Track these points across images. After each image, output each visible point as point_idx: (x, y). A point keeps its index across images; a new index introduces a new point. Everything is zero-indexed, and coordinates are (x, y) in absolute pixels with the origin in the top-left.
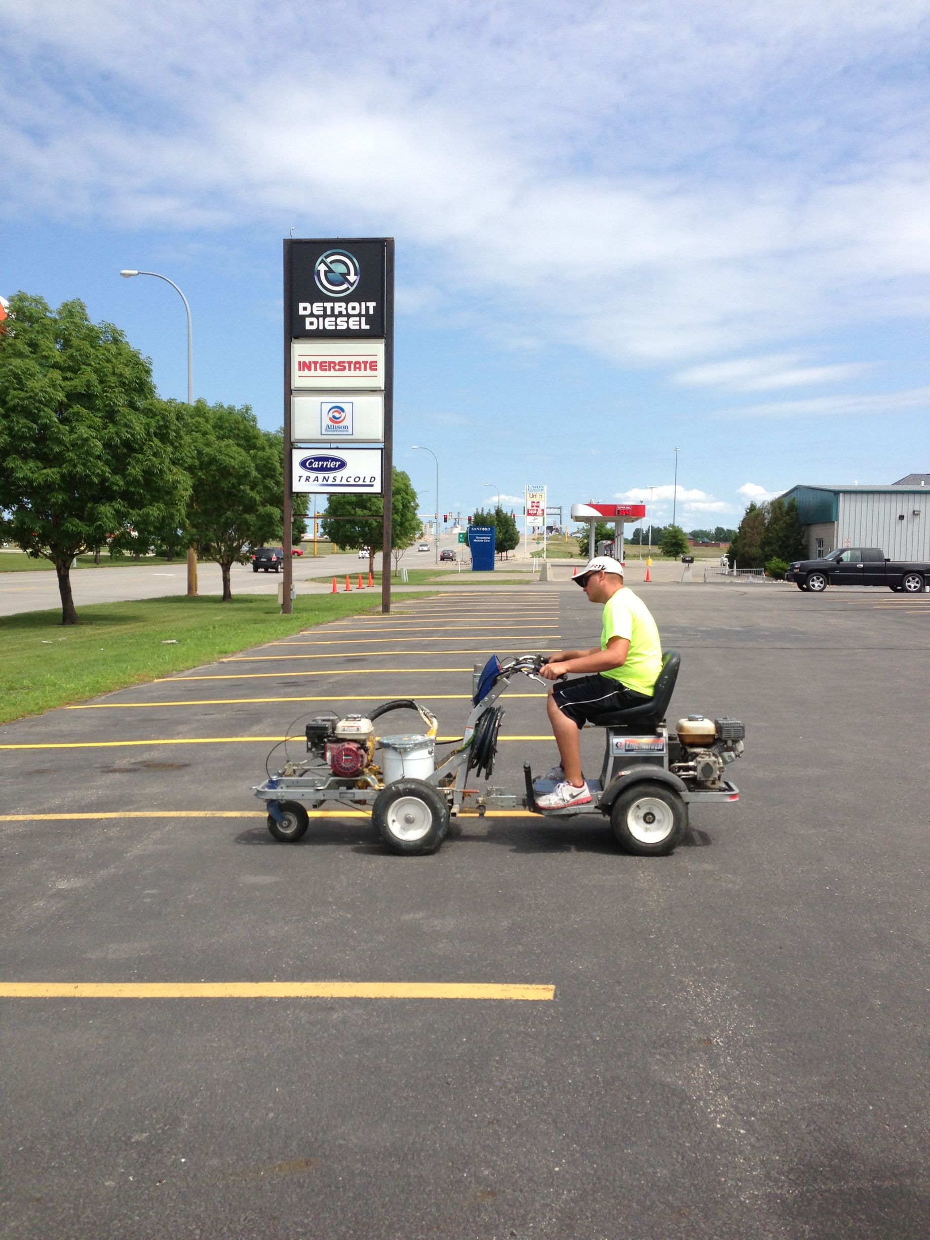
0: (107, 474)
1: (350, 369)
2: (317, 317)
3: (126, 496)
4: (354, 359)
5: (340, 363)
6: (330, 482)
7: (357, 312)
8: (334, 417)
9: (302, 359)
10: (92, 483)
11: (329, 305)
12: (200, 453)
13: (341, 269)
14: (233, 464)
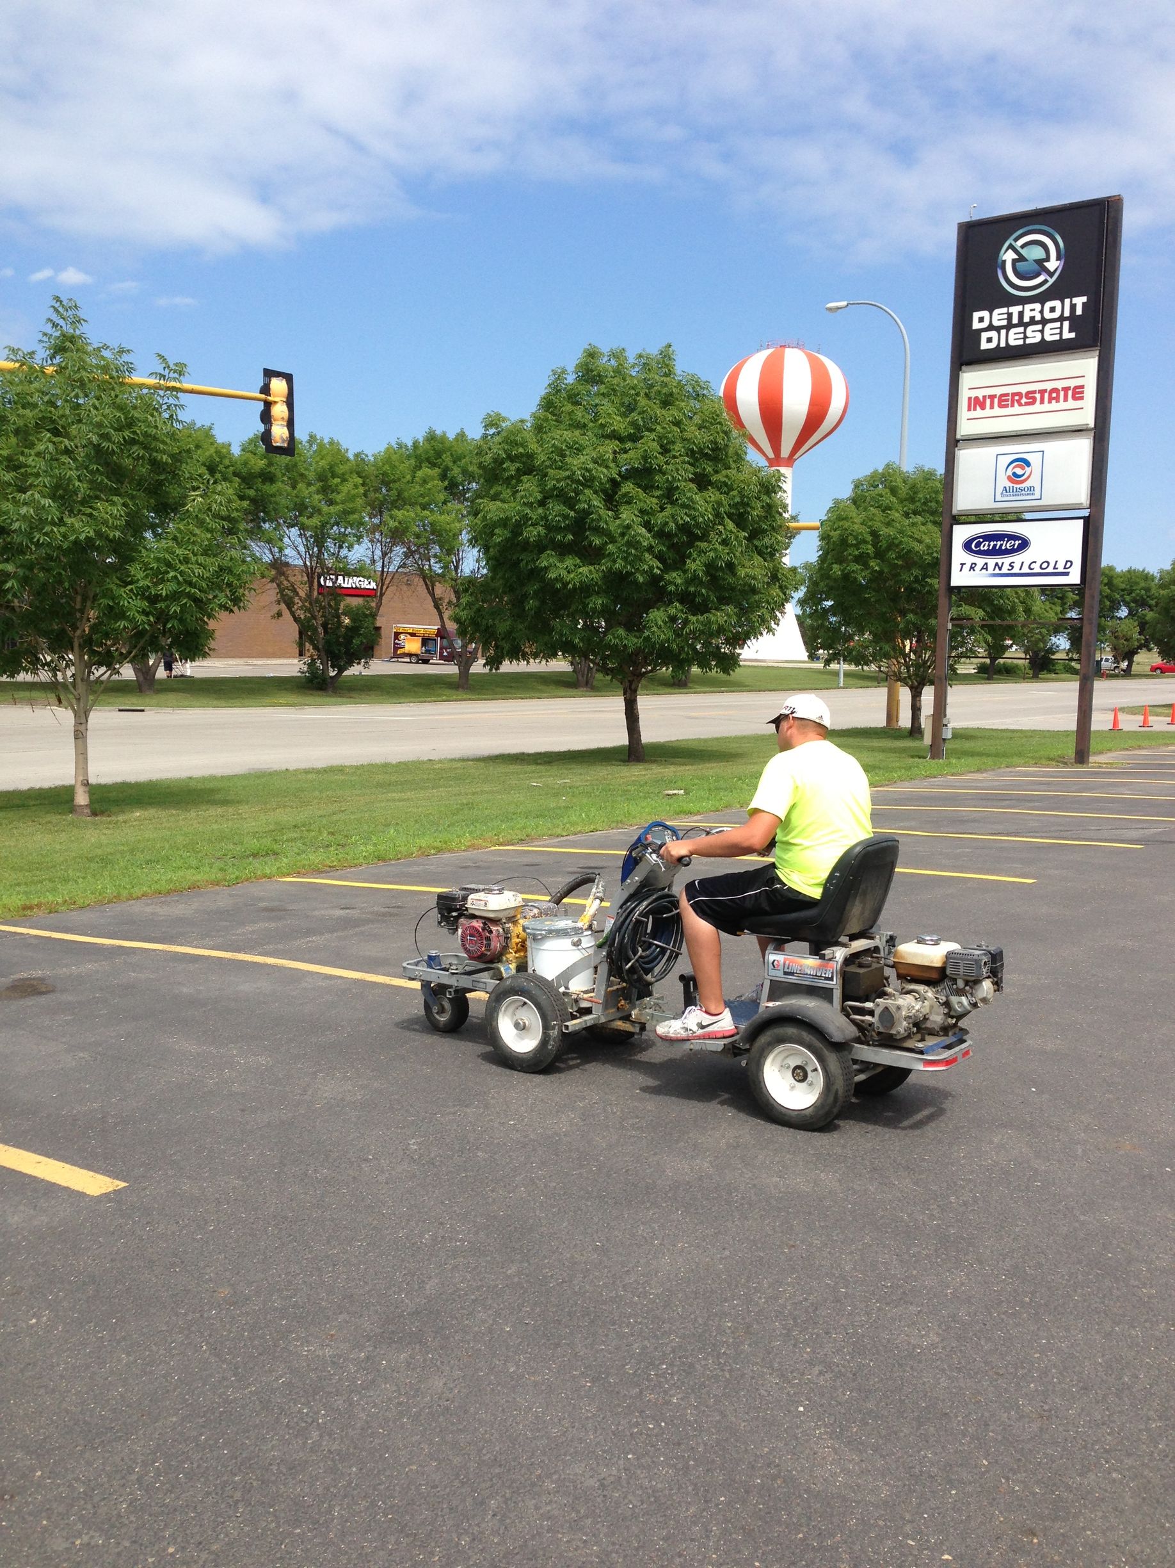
0: (655, 570)
1: (1042, 402)
2: (998, 329)
3: (685, 598)
4: (1049, 386)
5: (1028, 393)
6: (1005, 570)
7: (1056, 315)
8: (1014, 474)
9: (973, 394)
10: (636, 582)
11: (1015, 310)
12: (874, 534)
13: (1037, 253)
14: (917, 549)
